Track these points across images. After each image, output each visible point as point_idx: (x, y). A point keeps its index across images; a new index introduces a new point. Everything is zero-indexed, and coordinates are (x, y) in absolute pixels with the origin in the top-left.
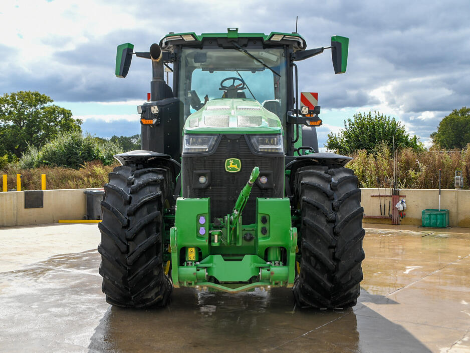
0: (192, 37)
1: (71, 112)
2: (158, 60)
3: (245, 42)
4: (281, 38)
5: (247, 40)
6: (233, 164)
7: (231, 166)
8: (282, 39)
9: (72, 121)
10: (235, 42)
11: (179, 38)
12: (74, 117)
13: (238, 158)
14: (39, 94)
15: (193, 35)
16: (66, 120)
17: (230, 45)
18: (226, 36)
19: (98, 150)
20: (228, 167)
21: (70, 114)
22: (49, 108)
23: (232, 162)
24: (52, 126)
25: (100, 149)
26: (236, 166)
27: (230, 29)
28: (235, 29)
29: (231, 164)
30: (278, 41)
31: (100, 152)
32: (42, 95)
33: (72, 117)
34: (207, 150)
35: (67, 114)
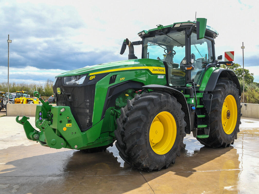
1: (249, 70)
9: (249, 74)
12: (250, 73)
14: (235, 64)
16: (246, 74)
18: (157, 29)
19: (246, 87)
21: (248, 71)
22: (238, 69)
24: (240, 77)
25: (247, 87)
31: (247, 88)
32: (236, 64)
33: (249, 73)
35: (247, 72)
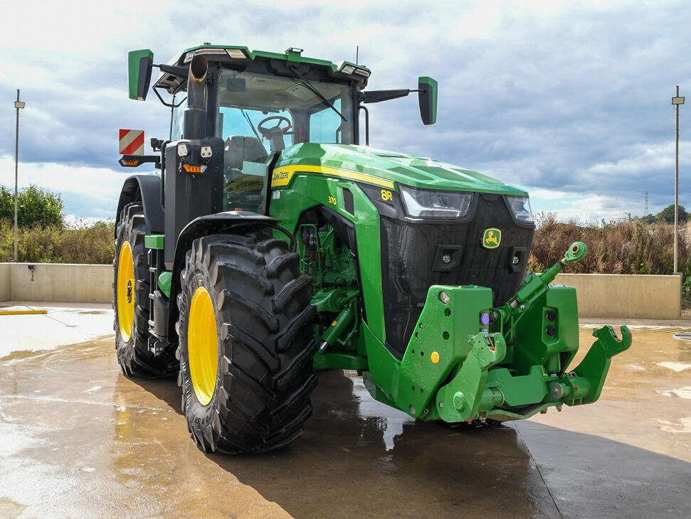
0: (242, 54)
2: (201, 80)
3: (307, 70)
4: (352, 71)
5: (309, 67)
6: (493, 237)
7: (490, 239)
8: (354, 72)
10: (296, 68)
11: (222, 51)
13: (497, 228)
15: (244, 50)
17: (288, 72)
18: (282, 58)
20: (487, 240)
23: (491, 234)
26: (495, 240)
27: (294, 50)
28: (300, 51)
29: (490, 236)
30: (349, 75)
34: (458, 215)
